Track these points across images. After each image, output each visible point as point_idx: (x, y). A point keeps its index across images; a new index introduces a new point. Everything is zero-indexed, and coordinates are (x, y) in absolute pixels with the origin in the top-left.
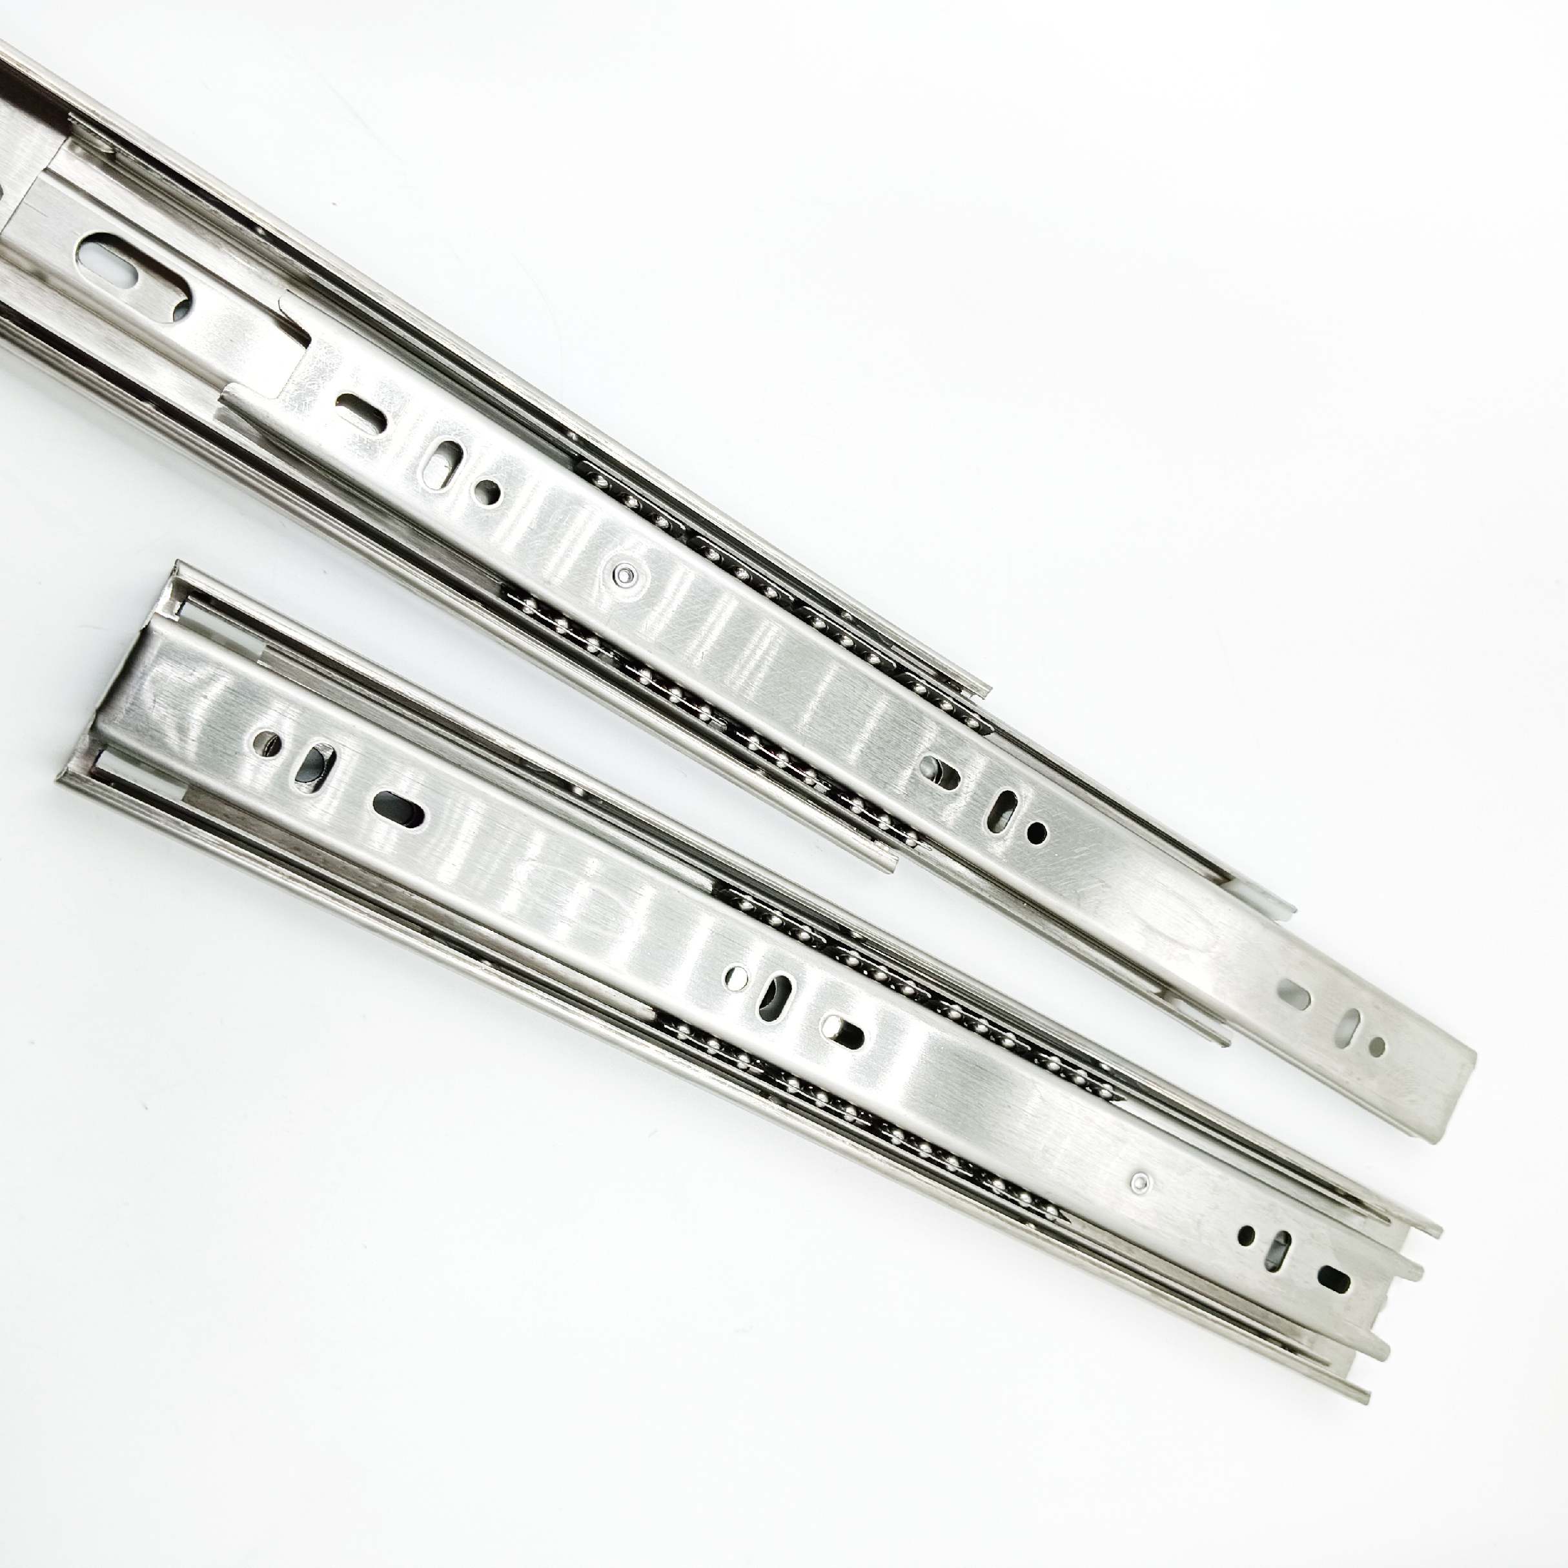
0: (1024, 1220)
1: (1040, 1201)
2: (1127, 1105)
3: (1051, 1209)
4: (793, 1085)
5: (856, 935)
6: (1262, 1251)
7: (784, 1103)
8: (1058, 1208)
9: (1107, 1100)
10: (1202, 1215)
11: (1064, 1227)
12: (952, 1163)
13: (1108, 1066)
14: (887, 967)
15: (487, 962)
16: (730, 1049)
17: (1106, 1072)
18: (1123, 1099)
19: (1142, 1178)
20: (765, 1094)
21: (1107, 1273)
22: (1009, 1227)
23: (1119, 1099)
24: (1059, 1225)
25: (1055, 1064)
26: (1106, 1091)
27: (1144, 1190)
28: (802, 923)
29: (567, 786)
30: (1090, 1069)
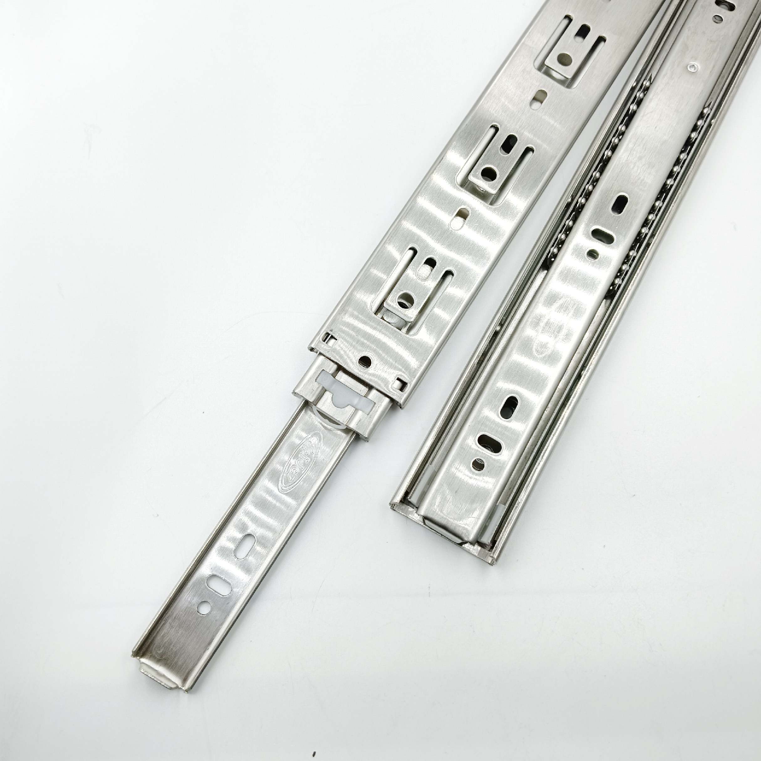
0: (710, 125)
1: (701, 116)
2: (654, 73)
3: (705, 111)
4: (644, 230)
5: (570, 200)
6: (725, 12)
7: (653, 235)
8: (704, 108)
9: (651, 84)
10: (708, 40)
11: (714, 105)
12: (683, 156)
13: (635, 82)
14: (586, 185)
15: (582, 372)
16: (627, 259)
17: (637, 84)
18: (651, 74)
19: (690, 67)
20: (648, 245)
21: (736, 86)
22: (713, 131)
23: (651, 77)
24: (713, 107)
25: (633, 107)
26: (646, 83)
27: (696, 66)
28: (565, 225)
29: (496, 334)
30: (636, 91)
